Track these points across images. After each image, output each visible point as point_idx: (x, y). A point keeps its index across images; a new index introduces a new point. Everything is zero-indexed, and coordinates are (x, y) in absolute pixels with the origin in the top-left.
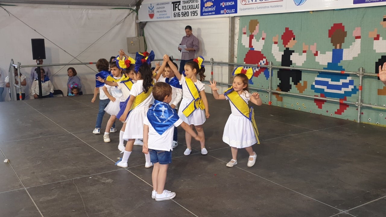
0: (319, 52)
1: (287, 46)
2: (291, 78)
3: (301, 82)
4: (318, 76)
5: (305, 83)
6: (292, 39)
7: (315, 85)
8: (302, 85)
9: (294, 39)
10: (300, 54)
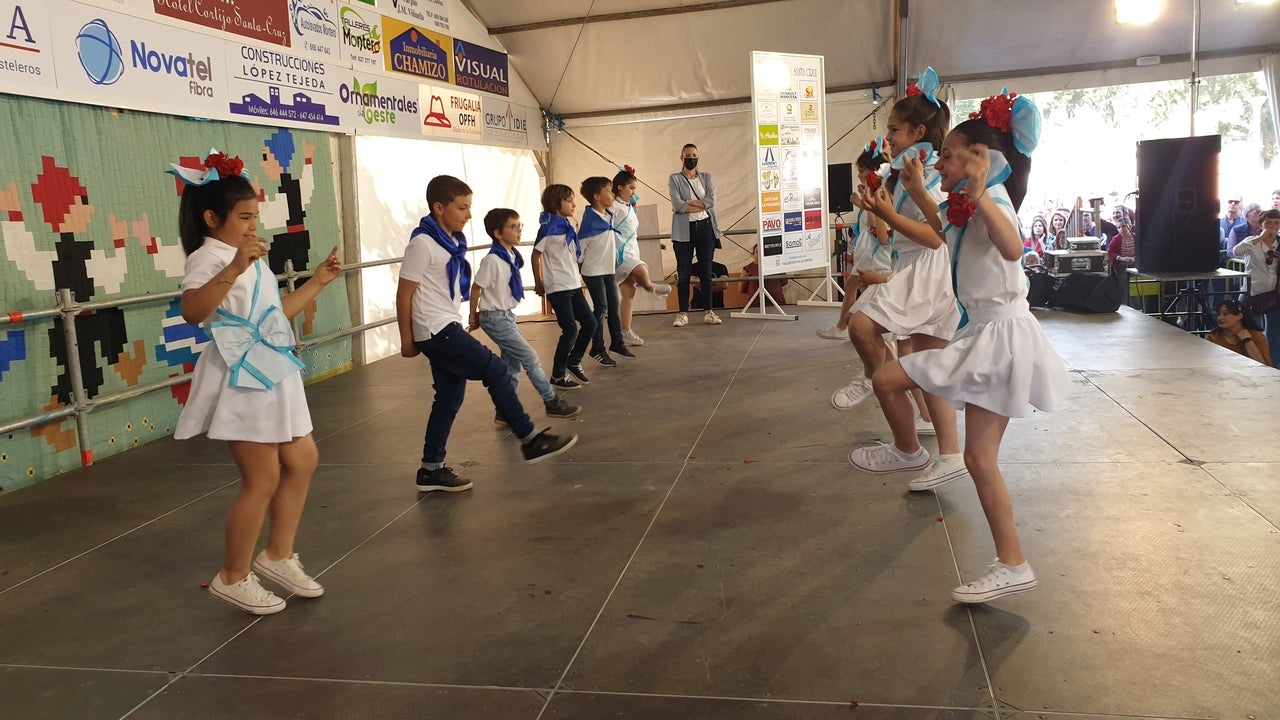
0: (158, 241)
1: (64, 228)
2: (97, 344)
3: (128, 347)
4: (170, 315)
5: (139, 347)
6: (78, 199)
7: (167, 345)
8: (133, 356)
9: (85, 201)
10: (110, 255)
